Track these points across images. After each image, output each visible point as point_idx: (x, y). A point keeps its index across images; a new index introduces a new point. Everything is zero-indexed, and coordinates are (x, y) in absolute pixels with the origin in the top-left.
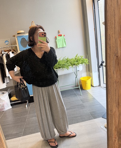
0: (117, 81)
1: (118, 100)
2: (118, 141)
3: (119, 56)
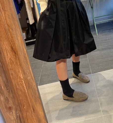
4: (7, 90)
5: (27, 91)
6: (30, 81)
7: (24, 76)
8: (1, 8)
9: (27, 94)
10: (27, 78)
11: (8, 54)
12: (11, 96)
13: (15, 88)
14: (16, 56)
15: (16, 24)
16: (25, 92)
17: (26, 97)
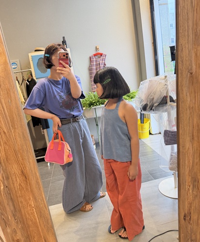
0: (191, 106)
1: (193, 133)
2: (193, 191)
3: (194, 73)
4: (15, 220)
6: (42, 210)
7: (35, 204)
8: (11, 126)
9: (38, 224)
10: (39, 206)
12: (19, 227)
13: (24, 217)
14: (26, 181)
16: (37, 222)
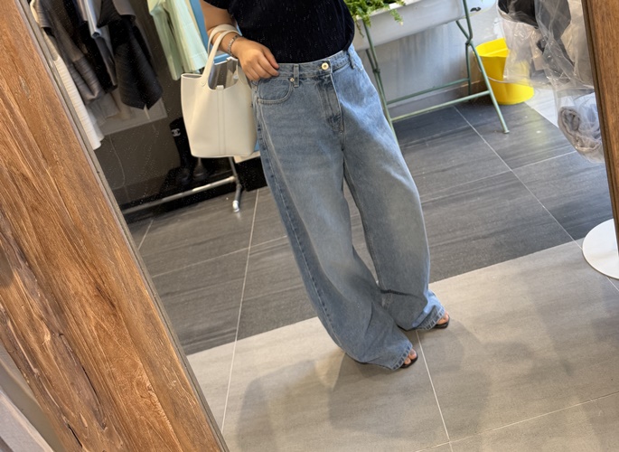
4: (103, 427)
5: (171, 428)
6: (177, 395)
7: (153, 378)
9: (174, 436)
10: (165, 386)
11: (88, 309)
12: (119, 447)
13: (128, 419)
14: (115, 315)
15: (101, 208)
17: (173, 446)
